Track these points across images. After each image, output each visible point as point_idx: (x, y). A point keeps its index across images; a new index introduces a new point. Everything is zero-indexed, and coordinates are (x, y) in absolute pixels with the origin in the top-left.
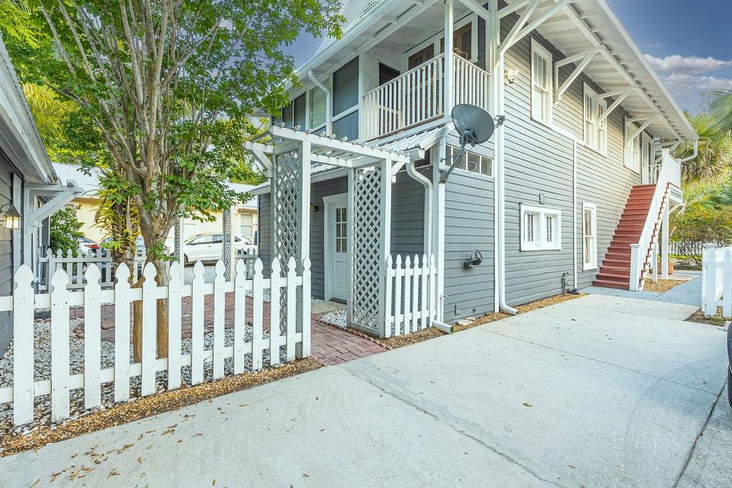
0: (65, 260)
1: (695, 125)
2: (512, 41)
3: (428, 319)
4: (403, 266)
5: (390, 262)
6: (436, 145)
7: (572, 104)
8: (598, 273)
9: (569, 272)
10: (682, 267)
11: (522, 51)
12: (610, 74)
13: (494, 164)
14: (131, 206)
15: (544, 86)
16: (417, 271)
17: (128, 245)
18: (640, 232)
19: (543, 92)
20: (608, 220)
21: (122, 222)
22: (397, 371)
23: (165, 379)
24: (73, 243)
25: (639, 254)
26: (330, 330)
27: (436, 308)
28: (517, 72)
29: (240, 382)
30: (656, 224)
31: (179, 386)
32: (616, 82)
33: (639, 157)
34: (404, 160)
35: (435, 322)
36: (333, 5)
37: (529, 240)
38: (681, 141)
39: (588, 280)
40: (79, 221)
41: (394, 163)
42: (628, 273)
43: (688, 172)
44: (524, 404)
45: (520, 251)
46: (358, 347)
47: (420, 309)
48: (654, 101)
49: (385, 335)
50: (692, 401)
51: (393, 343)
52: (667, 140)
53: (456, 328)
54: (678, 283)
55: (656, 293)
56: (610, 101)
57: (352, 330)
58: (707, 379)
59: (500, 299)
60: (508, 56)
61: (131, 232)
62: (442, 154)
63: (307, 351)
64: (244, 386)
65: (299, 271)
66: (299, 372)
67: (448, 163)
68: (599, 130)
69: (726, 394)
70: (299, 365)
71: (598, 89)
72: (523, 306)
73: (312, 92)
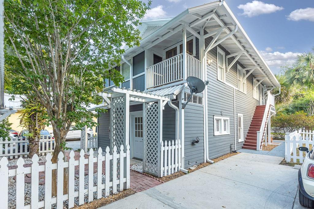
0: (4, 142)
1: (279, 81)
2: (210, 48)
3: (178, 167)
4: (168, 145)
5: (162, 144)
6: (180, 93)
7: (233, 73)
8: (244, 143)
9: (233, 143)
10: (275, 138)
11: (214, 52)
12: (247, 61)
13: (203, 99)
14: (38, 117)
15: (222, 66)
16: (173, 147)
17: (37, 135)
18: (260, 126)
19: (221, 68)
20: (248, 121)
21: (34, 124)
22: (168, 194)
23: (66, 203)
24: (6, 133)
25: (260, 135)
26: (136, 174)
27: (181, 162)
28: (212, 61)
29: (100, 203)
30: (266, 122)
31: (73, 207)
32: (250, 64)
33: (258, 94)
34: (167, 100)
35: (181, 168)
36: (137, 32)
37: (217, 131)
38: (274, 87)
39: (240, 146)
40: (10, 122)
41: (163, 101)
42: (256, 143)
43: (277, 100)
44: (222, 207)
45: (214, 135)
46: (150, 182)
47: (174, 164)
48: (264, 72)
49: (160, 176)
50: (285, 201)
51: (164, 180)
52: (269, 87)
53: (190, 171)
54: (275, 146)
55: (267, 152)
56: (248, 71)
57: (146, 174)
58: (290, 191)
59: (207, 157)
60: (208, 54)
61: (38, 129)
62: (183, 97)
63: (128, 186)
64: (103, 204)
65: (125, 151)
66: (126, 196)
67: (185, 100)
68: (243, 83)
69: (298, 197)
70: (125, 192)
71: (243, 66)
72: (216, 159)
73: (123, 64)
